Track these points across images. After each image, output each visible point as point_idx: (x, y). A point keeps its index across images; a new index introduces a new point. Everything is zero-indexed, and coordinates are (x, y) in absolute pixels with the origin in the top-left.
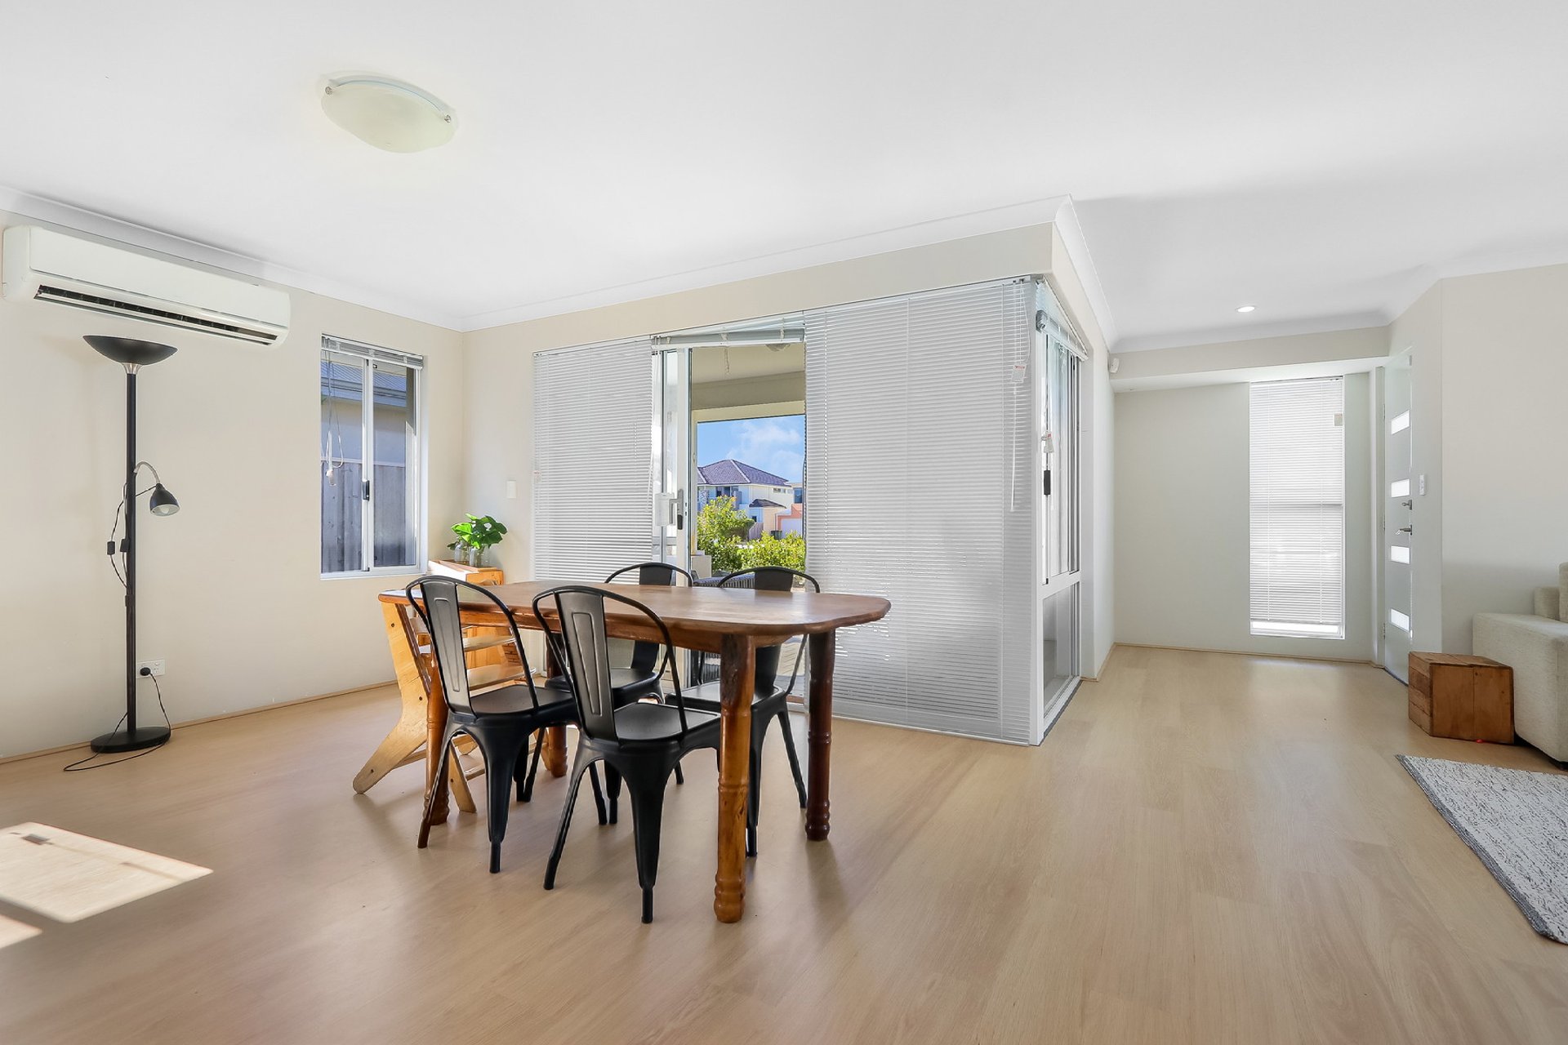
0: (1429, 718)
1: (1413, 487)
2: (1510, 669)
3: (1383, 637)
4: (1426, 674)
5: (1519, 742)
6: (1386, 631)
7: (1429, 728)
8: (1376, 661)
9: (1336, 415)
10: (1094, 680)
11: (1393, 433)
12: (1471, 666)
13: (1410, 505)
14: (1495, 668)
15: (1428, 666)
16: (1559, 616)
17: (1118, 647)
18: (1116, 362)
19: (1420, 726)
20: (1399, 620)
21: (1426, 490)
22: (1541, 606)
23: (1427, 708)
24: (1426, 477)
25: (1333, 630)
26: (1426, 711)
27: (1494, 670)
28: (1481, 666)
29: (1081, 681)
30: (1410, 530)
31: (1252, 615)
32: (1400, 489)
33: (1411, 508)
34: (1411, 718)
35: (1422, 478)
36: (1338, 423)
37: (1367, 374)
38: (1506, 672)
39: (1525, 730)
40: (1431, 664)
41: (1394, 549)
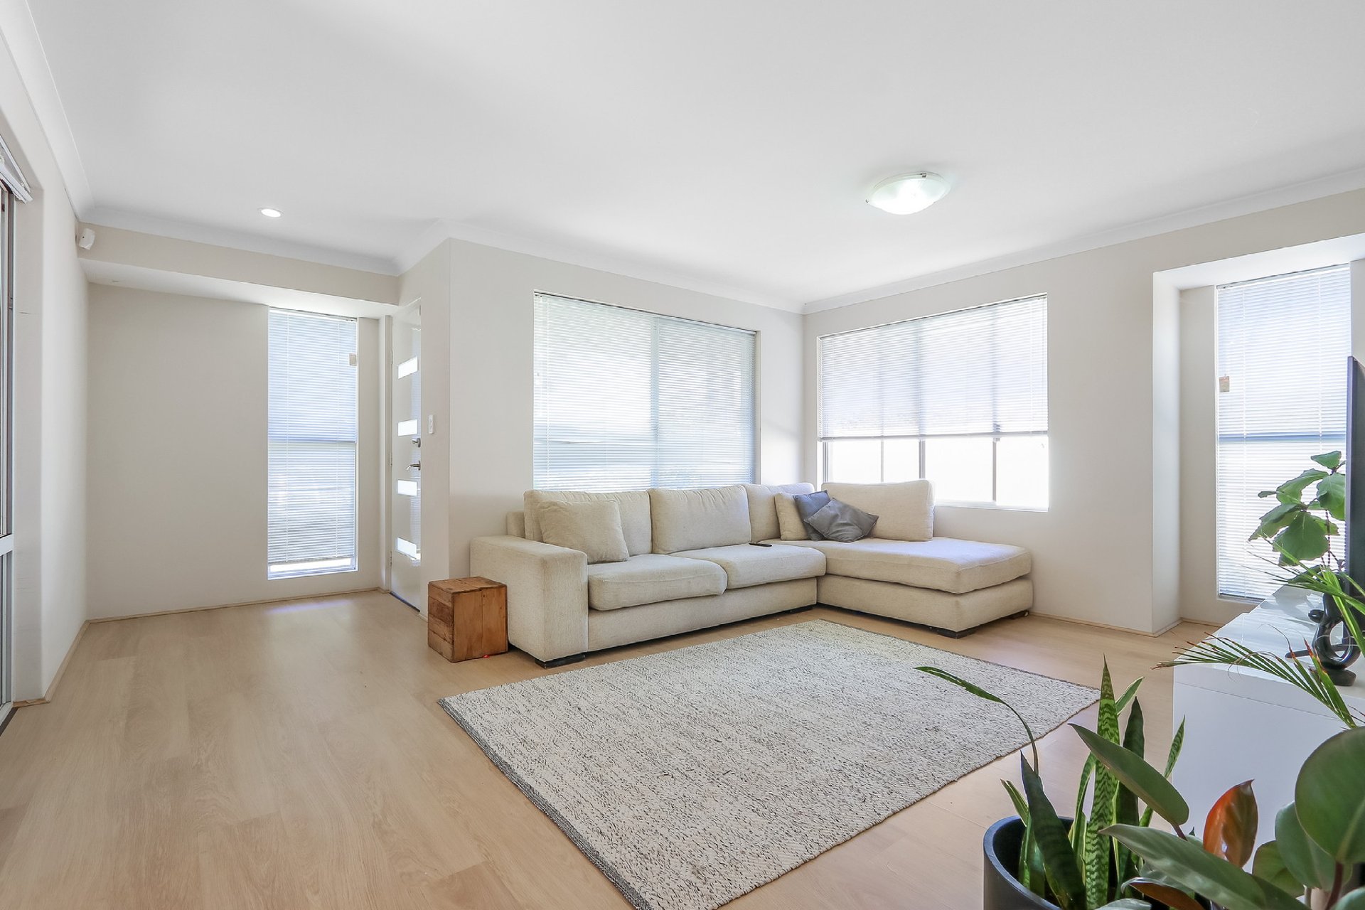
0: (451, 646)
1: (423, 426)
2: (505, 586)
3: (390, 564)
4: (447, 604)
5: (512, 648)
6: (392, 558)
7: (450, 656)
8: (384, 587)
9: (351, 355)
10: (42, 701)
11: (399, 377)
12: (481, 589)
13: (419, 443)
14: (496, 588)
15: (450, 596)
16: (525, 535)
17: (92, 627)
18: (89, 236)
19: (441, 654)
20: (408, 548)
21: (434, 429)
22: (513, 528)
23: (448, 636)
24: (435, 418)
25: (347, 563)
26: (448, 640)
27: (495, 590)
28: (487, 588)
29: (14, 710)
30: (418, 466)
31: (270, 559)
32: (408, 428)
33: (419, 446)
34: (430, 645)
35: (431, 418)
36: (352, 363)
37: (377, 321)
38: (503, 589)
39: (516, 638)
40: (453, 593)
41: (400, 483)
